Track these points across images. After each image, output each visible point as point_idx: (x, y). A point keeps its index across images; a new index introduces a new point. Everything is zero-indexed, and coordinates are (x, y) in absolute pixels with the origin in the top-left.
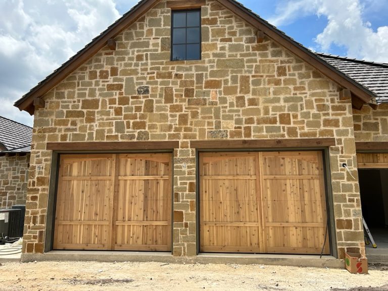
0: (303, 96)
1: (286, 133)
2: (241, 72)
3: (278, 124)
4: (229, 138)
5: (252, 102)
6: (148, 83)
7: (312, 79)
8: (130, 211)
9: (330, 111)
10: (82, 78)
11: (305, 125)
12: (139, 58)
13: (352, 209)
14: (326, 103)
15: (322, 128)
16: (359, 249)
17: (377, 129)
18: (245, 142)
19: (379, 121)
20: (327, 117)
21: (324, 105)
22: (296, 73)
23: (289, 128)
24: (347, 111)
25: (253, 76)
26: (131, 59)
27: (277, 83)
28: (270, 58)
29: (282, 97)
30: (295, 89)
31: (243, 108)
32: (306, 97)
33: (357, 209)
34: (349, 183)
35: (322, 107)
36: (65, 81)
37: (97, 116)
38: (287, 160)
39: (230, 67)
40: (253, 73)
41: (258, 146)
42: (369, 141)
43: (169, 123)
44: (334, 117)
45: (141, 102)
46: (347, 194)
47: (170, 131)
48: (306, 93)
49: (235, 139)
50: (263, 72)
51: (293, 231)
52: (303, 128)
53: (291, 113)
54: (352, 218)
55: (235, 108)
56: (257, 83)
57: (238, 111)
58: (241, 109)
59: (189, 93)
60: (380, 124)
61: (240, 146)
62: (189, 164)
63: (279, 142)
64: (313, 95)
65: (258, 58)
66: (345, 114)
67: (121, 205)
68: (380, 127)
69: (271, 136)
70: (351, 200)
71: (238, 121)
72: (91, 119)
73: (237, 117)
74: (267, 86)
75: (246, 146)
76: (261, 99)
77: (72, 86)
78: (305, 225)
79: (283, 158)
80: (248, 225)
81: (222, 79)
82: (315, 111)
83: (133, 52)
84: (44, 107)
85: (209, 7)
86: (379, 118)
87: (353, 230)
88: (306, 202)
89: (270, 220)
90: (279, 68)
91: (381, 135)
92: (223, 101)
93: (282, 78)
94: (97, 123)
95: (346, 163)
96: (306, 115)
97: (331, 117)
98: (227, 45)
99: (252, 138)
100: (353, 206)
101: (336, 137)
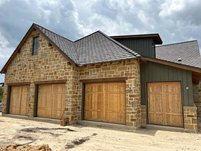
0: (60, 64)
1: (55, 78)
2: (46, 57)
3: (54, 75)
4: (42, 80)
5: (48, 68)
6: (26, 63)
7: (63, 58)
8: (23, 104)
9: (67, 70)
10: (14, 63)
11: (60, 75)
12: (25, 55)
13: (69, 104)
14: (66, 67)
15: (64, 76)
16: (69, 118)
17: (89, 74)
18: (45, 81)
19: (89, 71)
20: (66, 72)
21: (65, 67)
22: (59, 56)
23: (56, 76)
24: (71, 69)
25: (49, 59)
26: (23, 56)
27: (55, 60)
28: (54, 52)
29: (55, 65)
30: (59, 62)
31: (46, 70)
32: (61, 65)
33: (70, 104)
34: (69, 95)
35: (65, 68)
36: (11, 64)
37: (16, 75)
38: (59, 87)
39: (44, 56)
40: (49, 58)
41: (48, 83)
42: (86, 79)
43: (29, 76)
44: (68, 72)
45: (24, 69)
46: (68, 99)
47: (29, 78)
48: (61, 63)
49: (44, 80)
50: (52, 57)
51: (58, 111)
52: (59, 76)
53: (57, 71)
54: (69, 107)
55: (44, 70)
56: (50, 61)
57: (45, 71)
58: (45, 70)
59: (34, 65)
60: (90, 72)
61: (44, 83)
62: (33, 89)
63: (53, 81)
64: (63, 64)
65: (51, 52)
66: (71, 70)
67: (22, 102)
68: (90, 73)
69: (52, 79)
70: (69, 101)
71: (45, 75)
72: (15, 76)
73: (44, 73)
74: (52, 62)
75: (46, 83)
76: (50, 66)
77: (12, 65)
78: (61, 109)
79: (58, 86)
80: (48, 109)
81: (42, 60)
82: (63, 70)
83: (24, 53)
84: (6, 72)
85: (41, 35)
86: (89, 70)
87: (68, 112)
88: (63, 102)
89: (53, 108)
90: (56, 55)
91: (89, 76)
92: (42, 68)
93: (56, 58)
94: (16, 77)
95: (69, 88)
96: (61, 71)
97: (67, 72)
98: (44, 48)
99: (47, 80)
100: (69, 103)
101: (68, 79)
